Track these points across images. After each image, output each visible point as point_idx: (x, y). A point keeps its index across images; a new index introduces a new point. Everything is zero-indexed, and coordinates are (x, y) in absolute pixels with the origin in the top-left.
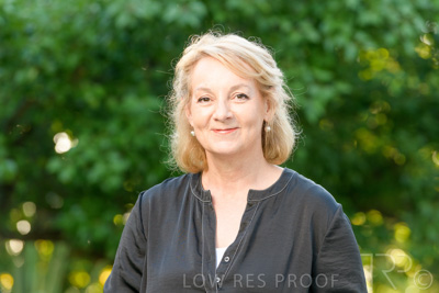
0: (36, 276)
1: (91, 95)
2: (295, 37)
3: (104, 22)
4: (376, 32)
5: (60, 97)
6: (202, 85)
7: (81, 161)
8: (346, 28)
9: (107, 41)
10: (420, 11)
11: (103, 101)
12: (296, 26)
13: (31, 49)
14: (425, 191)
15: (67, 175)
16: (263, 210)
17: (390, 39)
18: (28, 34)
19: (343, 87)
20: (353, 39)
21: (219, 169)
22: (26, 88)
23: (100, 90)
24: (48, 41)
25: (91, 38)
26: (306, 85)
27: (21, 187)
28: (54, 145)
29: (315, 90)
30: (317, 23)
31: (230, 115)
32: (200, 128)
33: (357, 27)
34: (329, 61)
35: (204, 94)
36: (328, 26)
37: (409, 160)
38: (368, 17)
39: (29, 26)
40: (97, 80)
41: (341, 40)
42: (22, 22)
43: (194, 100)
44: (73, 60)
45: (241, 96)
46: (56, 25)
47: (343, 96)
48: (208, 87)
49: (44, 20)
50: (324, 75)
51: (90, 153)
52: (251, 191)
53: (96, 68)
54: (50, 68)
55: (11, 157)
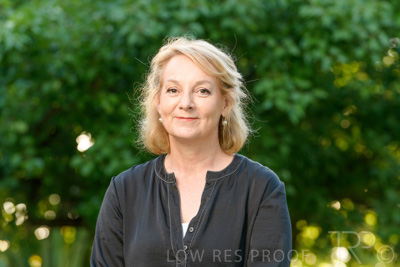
0: (61, 257)
1: (107, 102)
2: (279, 52)
3: (117, 41)
4: (347, 46)
5: (81, 105)
6: (172, 78)
7: (99, 158)
8: (322, 44)
9: (120, 57)
10: (385, 29)
11: (117, 107)
12: (279, 43)
13: (55, 64)
14: (391, 181)
15: (87, 170)
16: (220, 188)
17: (360, 52)
18: (53, 51)
19: (320, 93)
20: (328, 53)
21: (180, 151)
22: (52, 97)
23: (114, 99)
24: (69, 57)
25: (107, 54)
26: (289, 92)
27: (48, 181)
28: (77, 144)
29: (296, 96)
30: (297, 40)
31: (192, 105)
32: (166, 114)
33: (331, 43)
34: (308, 72)
35: (173, 86)
36: (306, 42)
37: (376, 155)
38: (340, 35)
39: (54, 45)
40: (112, 90)
41: (318, 54)
42: (47, 41)
43: (164, 90)
44: (91, 73)
45: (204, 91)
46: (77, 44)
47: (321, 101)
48: (177, 79)
49: (66, 39)
50: (304, 84)
51: (106, 151)
52: (209, 173)
53: (111, 80)
54: (72, 80)
55: (39, 156)
